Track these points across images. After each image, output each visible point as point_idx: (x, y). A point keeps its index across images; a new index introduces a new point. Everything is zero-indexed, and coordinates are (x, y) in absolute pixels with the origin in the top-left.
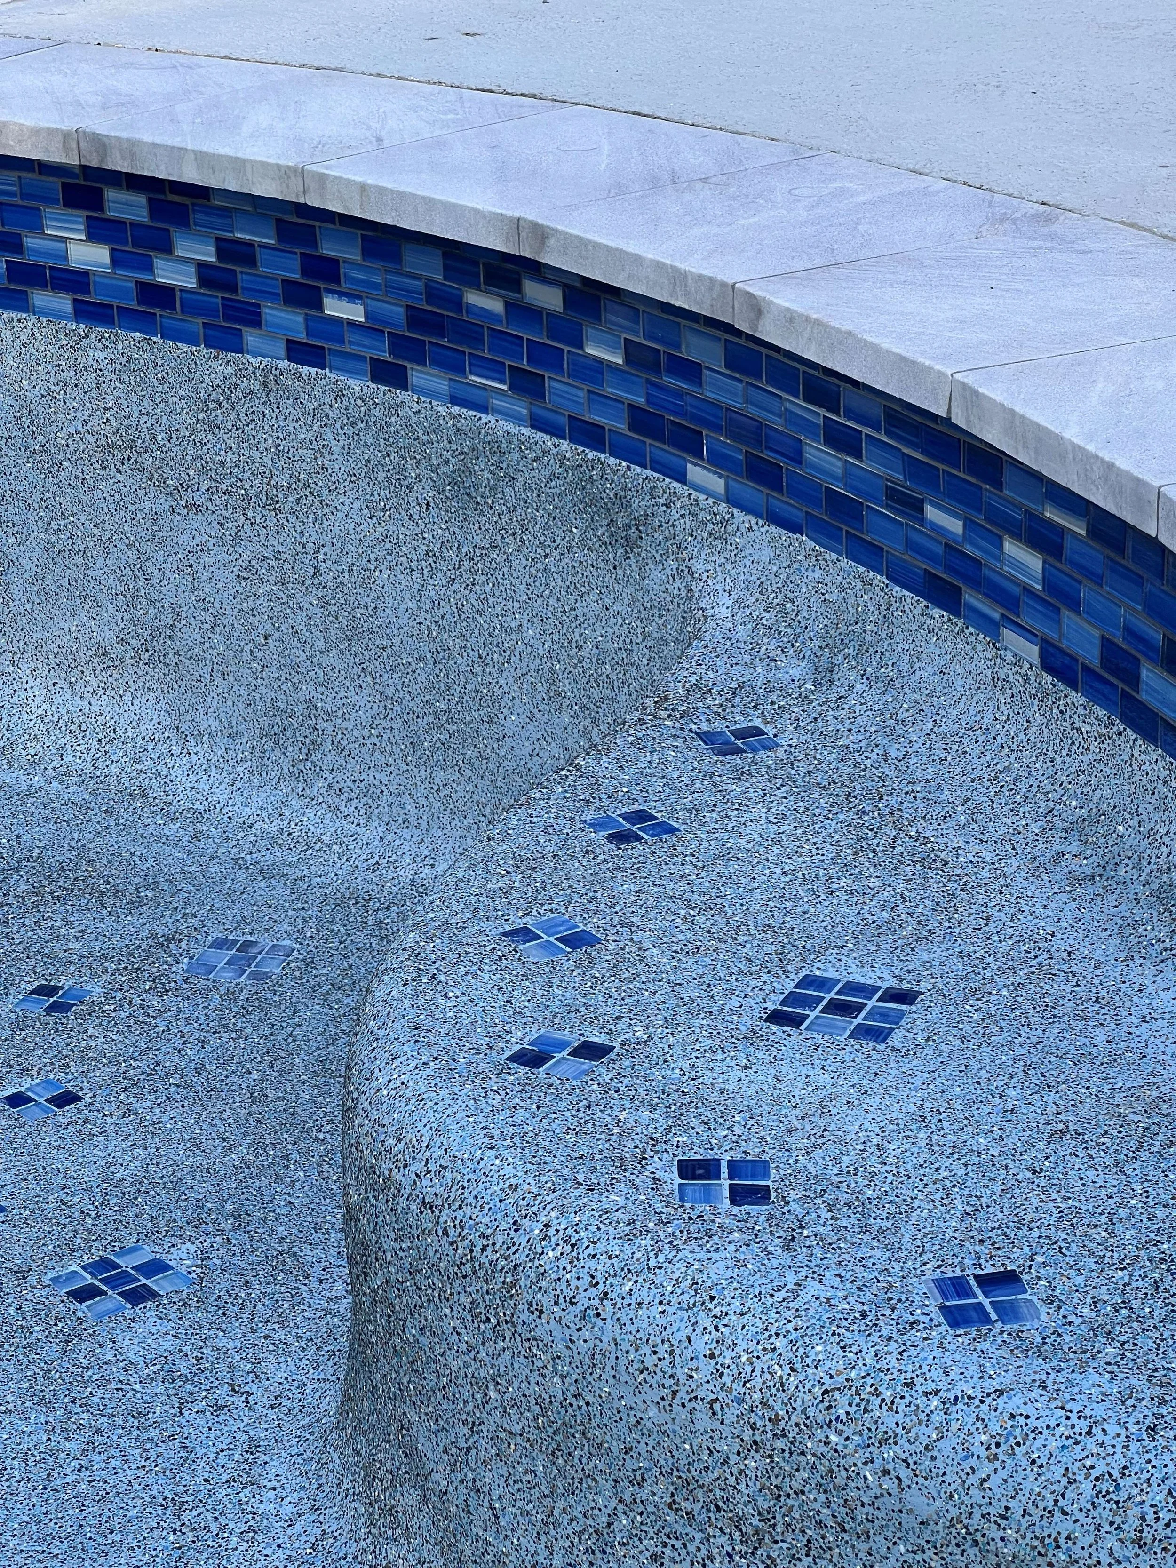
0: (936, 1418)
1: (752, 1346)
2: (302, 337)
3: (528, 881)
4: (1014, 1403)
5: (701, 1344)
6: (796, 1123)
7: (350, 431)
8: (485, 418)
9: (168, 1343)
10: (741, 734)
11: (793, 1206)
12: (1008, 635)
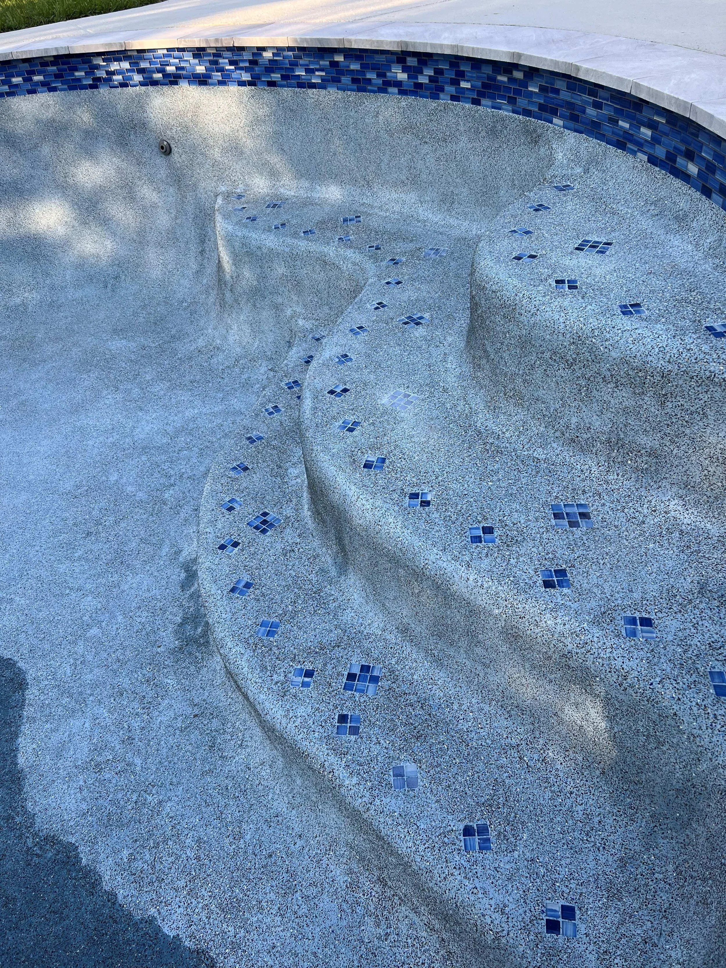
0: (620, 335)
1: (574, 320)
2: (454, 94)
3: (514, 220)
4: (640, 331)
5: (561, 320)
6: (583, 272)
7: (465, 118)
8: (500, 112)
9: (425, 333)
10: (564, 186)
11: (584, 290)
12: (639, 154)
